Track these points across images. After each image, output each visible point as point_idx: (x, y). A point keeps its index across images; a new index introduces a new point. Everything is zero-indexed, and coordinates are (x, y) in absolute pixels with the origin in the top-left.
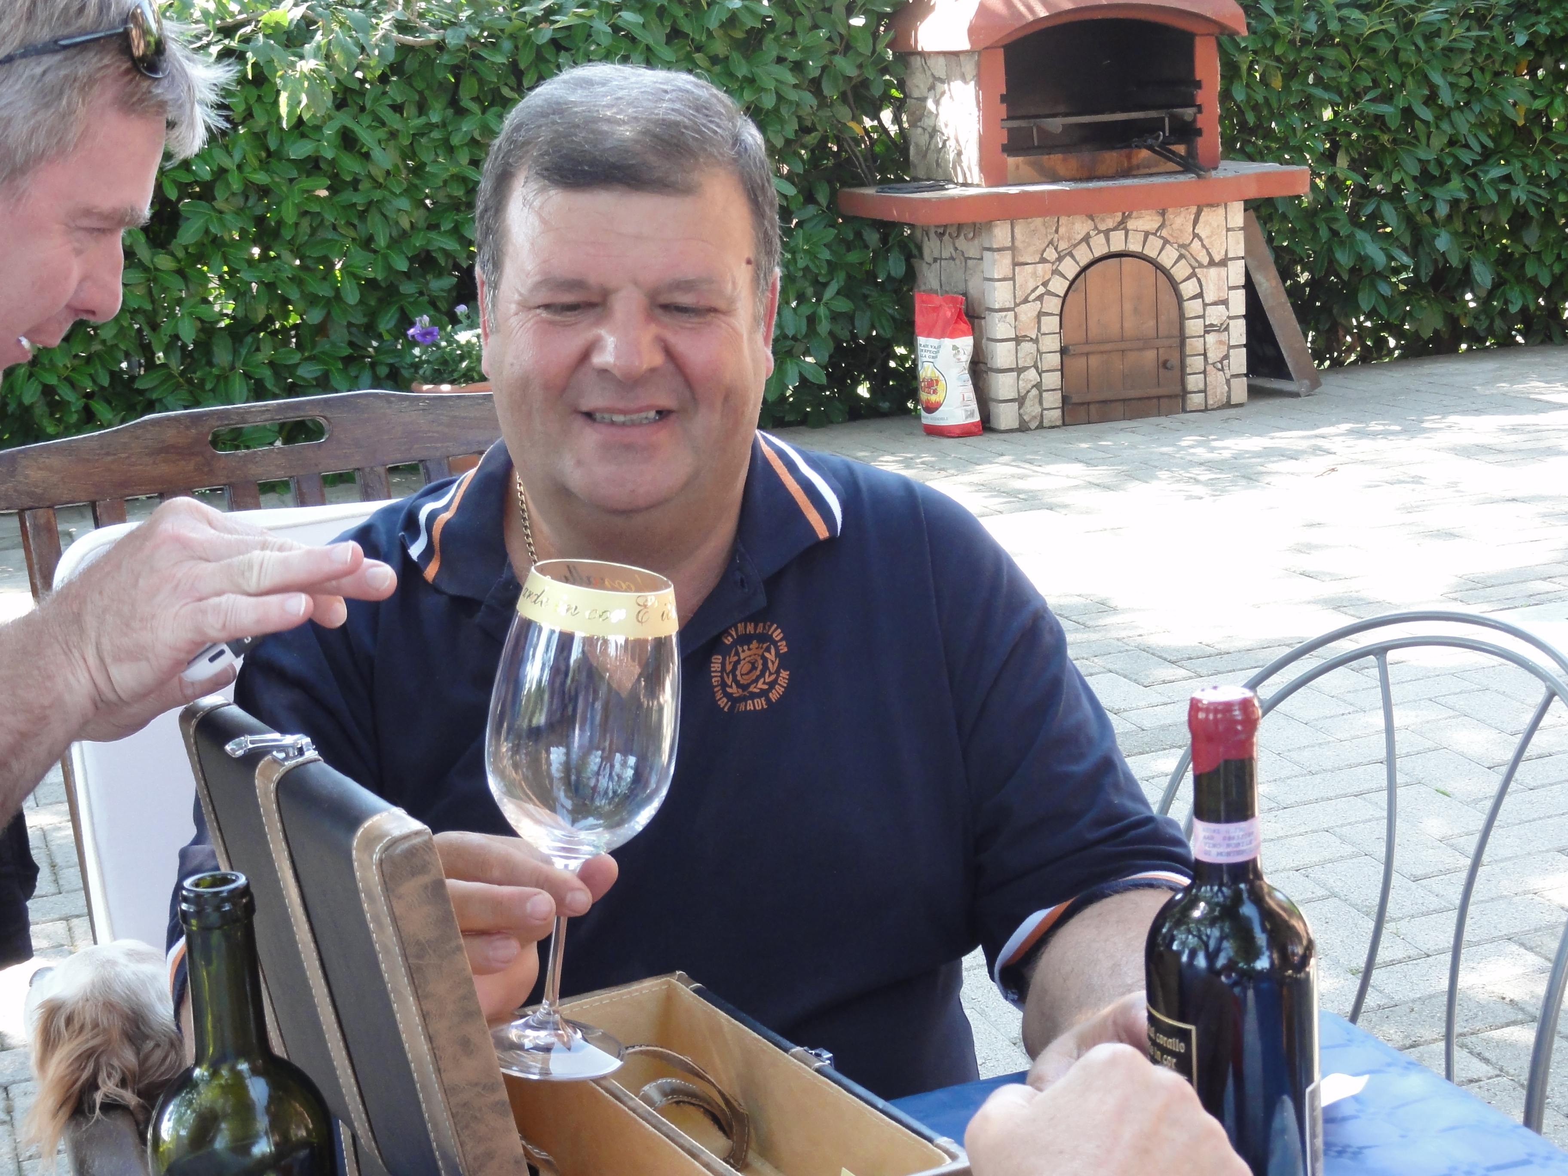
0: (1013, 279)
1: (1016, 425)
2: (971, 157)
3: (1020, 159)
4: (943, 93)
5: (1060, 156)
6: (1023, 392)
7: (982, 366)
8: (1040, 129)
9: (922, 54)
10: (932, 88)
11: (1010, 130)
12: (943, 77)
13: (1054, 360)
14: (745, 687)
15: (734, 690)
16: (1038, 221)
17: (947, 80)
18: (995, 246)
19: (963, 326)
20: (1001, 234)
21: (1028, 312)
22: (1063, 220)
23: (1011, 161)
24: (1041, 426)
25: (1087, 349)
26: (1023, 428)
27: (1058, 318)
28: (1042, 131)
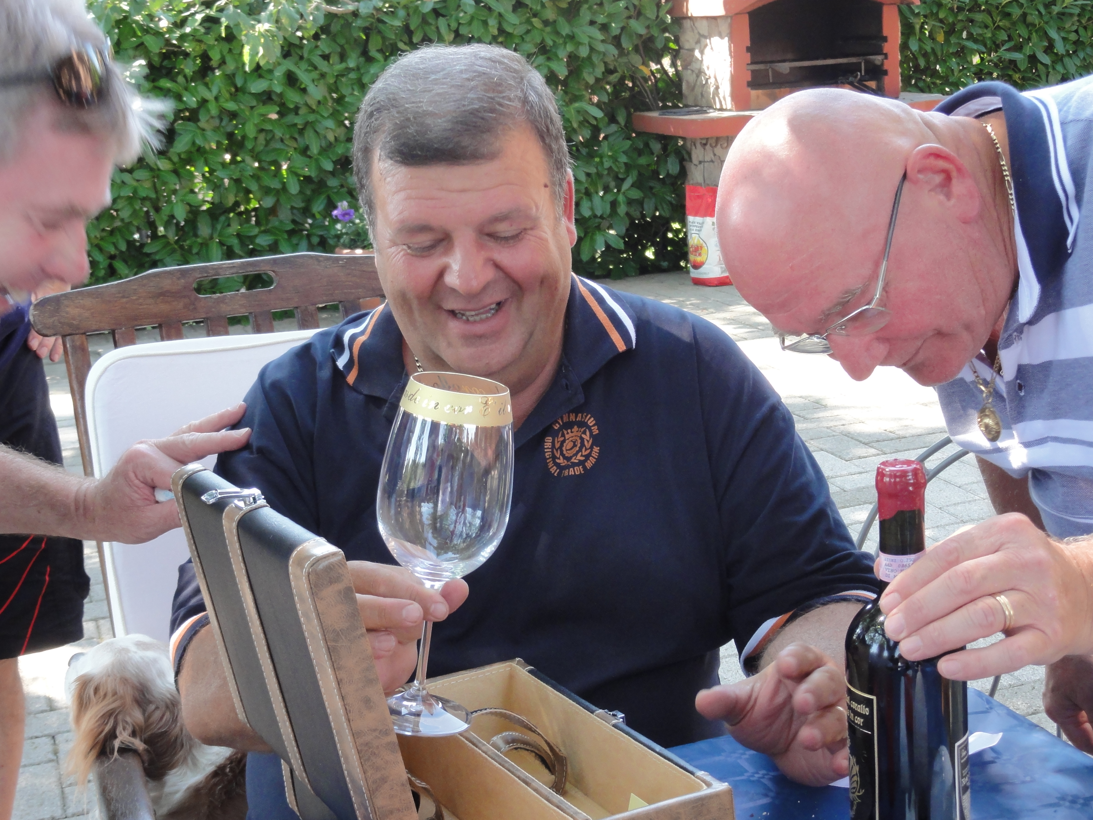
2: (725, 90)
3: (760, 92)
4: (706, 45)
8: (774, 71)
9: (691, 18)
10: (698, 42)
11: (753, 72)
12: (706, 34)
14: (568, 459)
15: (561, 461)
17: (709, 36)
23: (754, 93)
28: (777, 74)
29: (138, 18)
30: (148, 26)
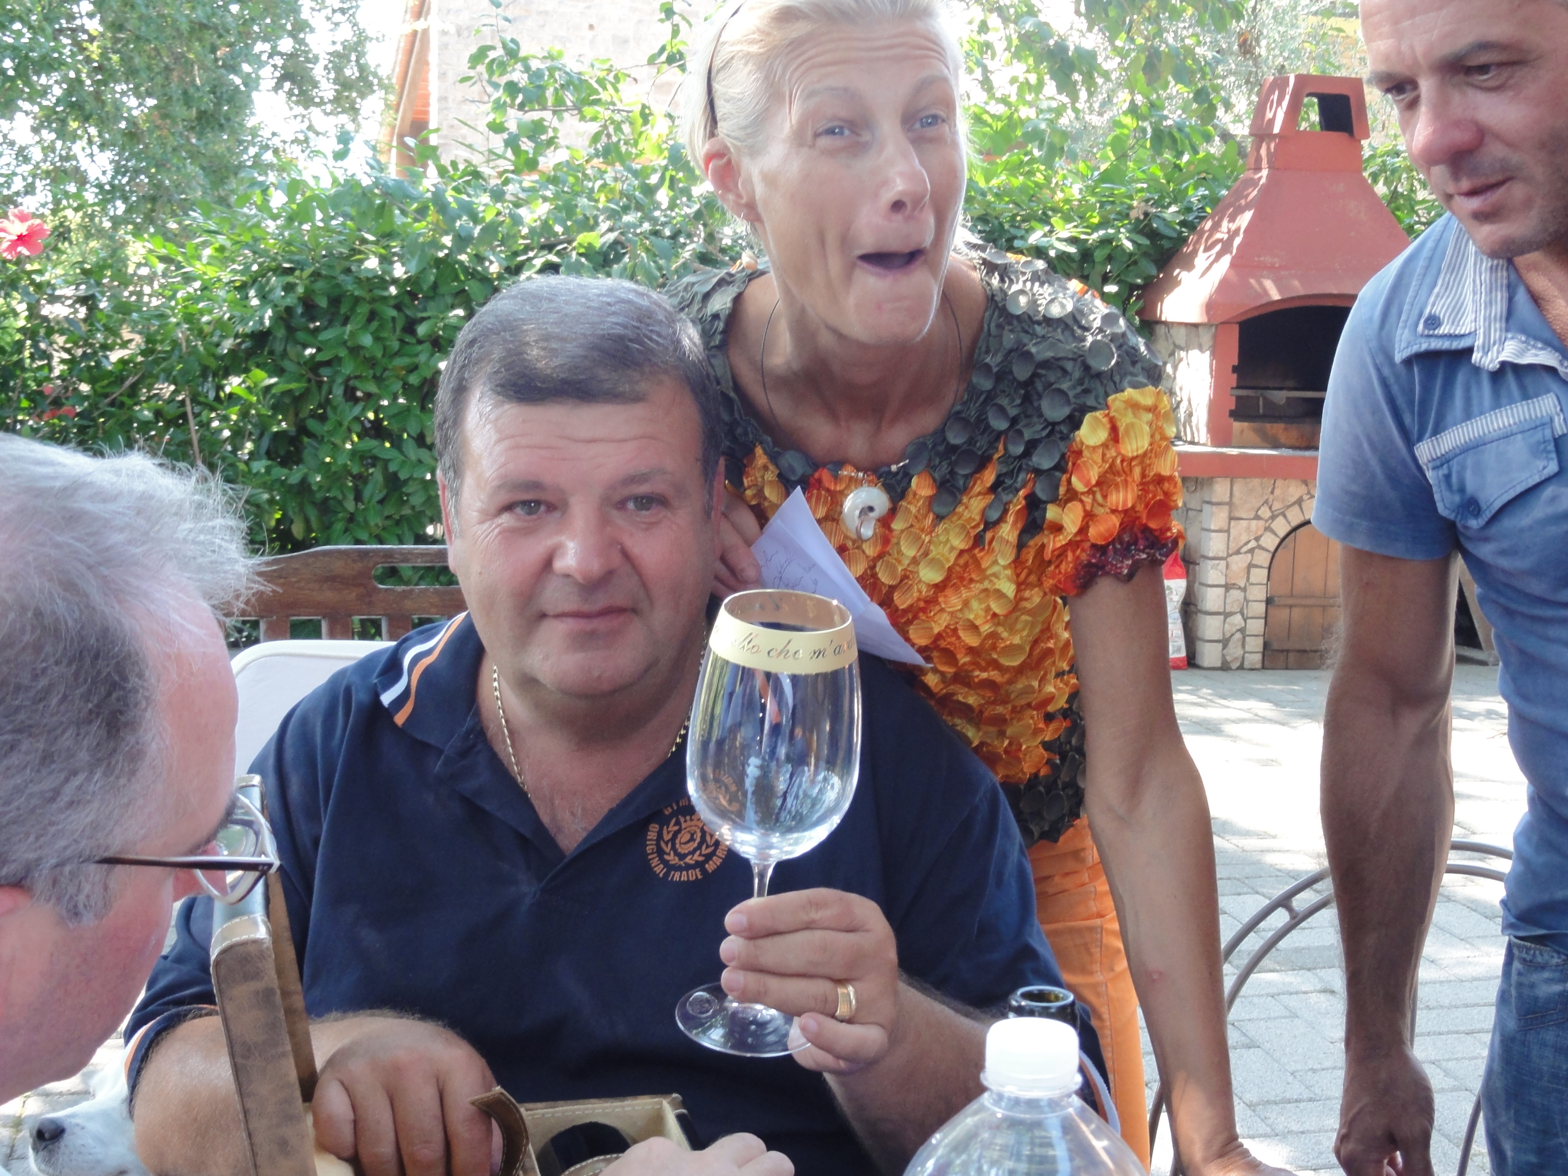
0: (1228, 531)
1: (1219, 664)
2: (1201, 417)
3: (1245, 424)
4: (1181, 360)
5: (1282, 426)
6: (1228, 635)
7: (1193, 608)
8: (1265, 398)
9: (1165, 323)
10: (1172, 354)
11: (1238, 398)
12: (1183, 345)
13: (1260, 608)
14: (682, 857)
15: (672, 859)
16: (1256, 482)
17: (1187, 348)
18: (1214, 500)
19: (1178, 570)
20: (1220, 489)
21: (1239, 562)
22: (1279, 483)
23: (1237, 426)
24: (1241, 667)
25: (1290, 601)
26: (1225, 667)
27: (1266, 571)
28: (1268, 403)
29: (463, 257)
30: (475, 270)
